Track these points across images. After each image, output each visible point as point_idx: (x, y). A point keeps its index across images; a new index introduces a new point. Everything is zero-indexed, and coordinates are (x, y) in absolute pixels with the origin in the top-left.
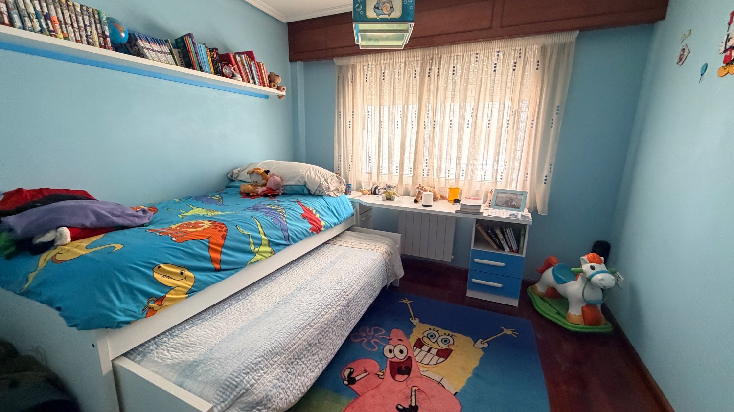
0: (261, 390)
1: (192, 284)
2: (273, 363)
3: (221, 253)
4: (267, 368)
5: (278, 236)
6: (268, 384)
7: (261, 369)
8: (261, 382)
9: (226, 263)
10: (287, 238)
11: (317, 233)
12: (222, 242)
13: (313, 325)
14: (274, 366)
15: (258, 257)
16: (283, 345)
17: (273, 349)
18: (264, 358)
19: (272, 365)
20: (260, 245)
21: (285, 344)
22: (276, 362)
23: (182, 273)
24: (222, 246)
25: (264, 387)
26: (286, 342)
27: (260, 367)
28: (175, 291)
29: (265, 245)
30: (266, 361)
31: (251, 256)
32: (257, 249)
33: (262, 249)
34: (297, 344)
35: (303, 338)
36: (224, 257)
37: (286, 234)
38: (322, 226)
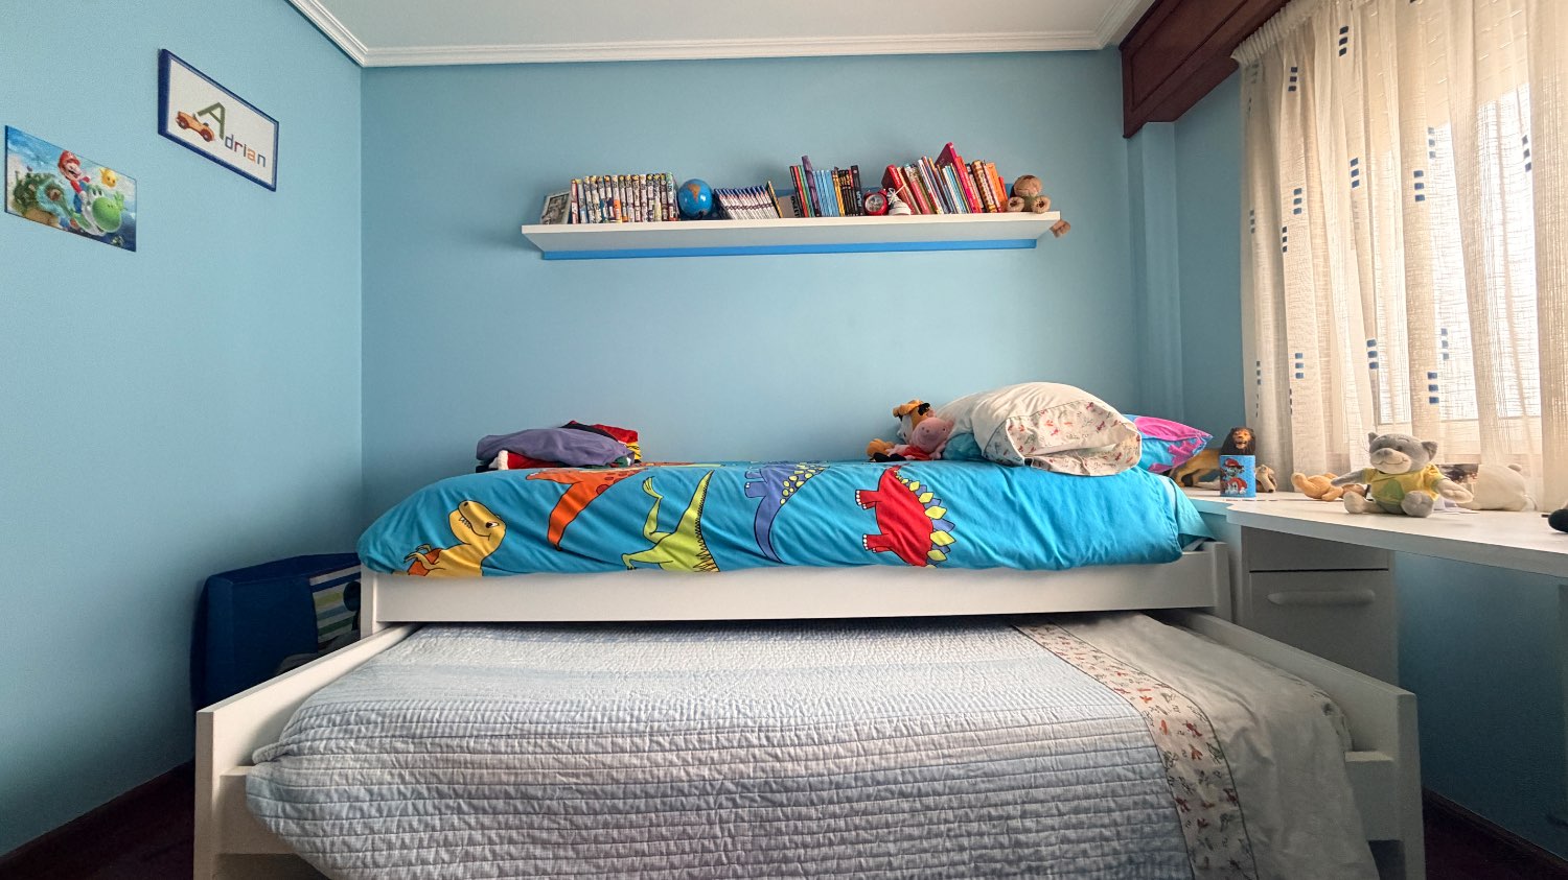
0: (311, 774)
1: (492, 550)
2: (388, 746)
3: (577, 515)
4: (367, 745)
5: (735, 524)
6: (336, 777)
7: (358, 737)
8: (329, 760)
9: (574, 538)
10: (763, 537)
11: (908, 561)
12: (590, 496)
13: (565, 749)
14: (385, 756)
15: (659, 554)
16: (440, 731)
17: (415, 719)
18: (383, 722)
19: (383, 749)
20: (674, 530)
21: (447, 730)
22: (397, 752)
23: (489, 525)
24: (587, 505)
25: (322, 775)
26: (451, 728)
27: (359, 730)
28: (462, 549)
29: (687, 533)
30: (379, 729)
31: (638, 545)
32: (659, 536)
33: (676, 539)
34: (476, 757)
35: (504, 757)
36: (576, 527)
37: (762, 524)
38: (932, 545)
